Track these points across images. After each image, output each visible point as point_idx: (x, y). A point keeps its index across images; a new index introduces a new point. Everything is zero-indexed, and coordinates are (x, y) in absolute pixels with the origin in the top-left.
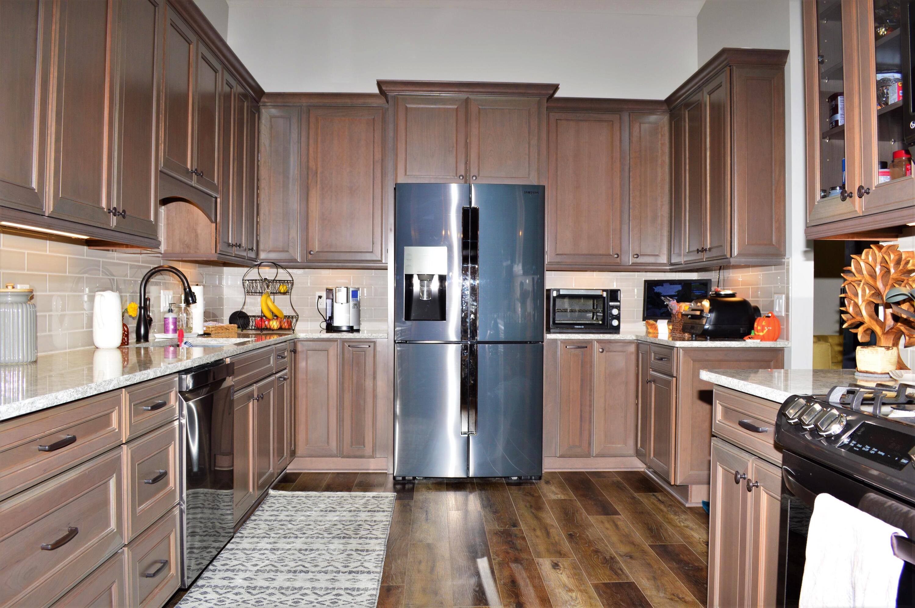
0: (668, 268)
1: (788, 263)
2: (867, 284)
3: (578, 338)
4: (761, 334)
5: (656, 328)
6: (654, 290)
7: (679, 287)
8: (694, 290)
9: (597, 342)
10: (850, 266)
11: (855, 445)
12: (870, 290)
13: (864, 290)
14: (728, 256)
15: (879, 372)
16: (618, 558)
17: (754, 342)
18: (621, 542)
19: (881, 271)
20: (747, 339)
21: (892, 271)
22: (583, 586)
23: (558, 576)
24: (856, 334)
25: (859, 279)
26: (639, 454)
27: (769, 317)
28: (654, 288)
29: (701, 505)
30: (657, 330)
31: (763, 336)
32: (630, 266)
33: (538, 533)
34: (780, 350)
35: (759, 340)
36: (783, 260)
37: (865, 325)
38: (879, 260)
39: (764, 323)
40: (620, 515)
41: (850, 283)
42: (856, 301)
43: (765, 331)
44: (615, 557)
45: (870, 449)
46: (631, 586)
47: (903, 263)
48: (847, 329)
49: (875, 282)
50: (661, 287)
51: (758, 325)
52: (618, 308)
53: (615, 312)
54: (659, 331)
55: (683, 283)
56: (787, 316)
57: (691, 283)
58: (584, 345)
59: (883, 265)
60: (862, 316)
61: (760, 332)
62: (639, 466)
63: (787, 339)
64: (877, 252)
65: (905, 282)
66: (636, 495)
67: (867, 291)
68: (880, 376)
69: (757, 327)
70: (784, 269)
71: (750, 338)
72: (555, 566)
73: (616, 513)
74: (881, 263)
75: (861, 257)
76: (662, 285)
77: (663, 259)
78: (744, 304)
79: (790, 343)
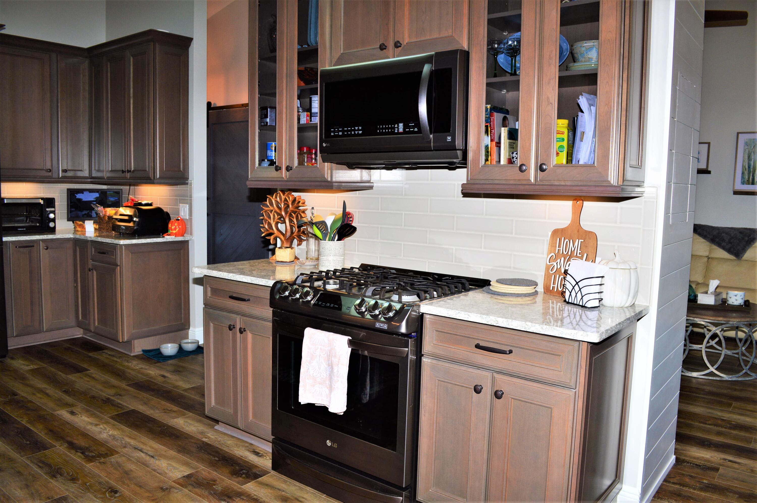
0: (89, 180)
1: (191, 184)
2: (275, 212)
3: (26, 239)
4: (174, 232)
5: (83, 227)
6: (76, 196)
7: (97, 195)
8: (109, 197)
9: (42, 241)
10: (266, 201)
11: (322, 304)
12: (278, 216)
13: (274, 216)
14: (152, 178)
15: (288, 261)
16: (112, 398)
17: (171, 238)
18: (105, 387)
19: (284, 206)
20: (166, 236)
21: (290, 206)
22: (103, 420)
23: (80, 419)
24: (270, 240)
25: (272, 209)
26: (79, 325)
27: (179, 220)
28: (76, 195)
29: (142, 353)
30: (85, 229)
31: (176, 233)
32: (61, 178)
33: (39, 395)
34: (187, 242)
35: (174, 236)
36: (187, 182)
37: (275, 235)
38: (283, 200)
39: (176, 224)
40: (90, 370)
41: (266, 211)
42: (270, 221)
43: (177, 230)
44: (109, 398)
45: (330, 305)
46: (134, 411)
47: (296, 202)
48: (264, 237)
49: (281, 211)
50: (81, 194)
51: (171, 226)
52: (54, 212)
53: (52, 216)
54: (86, 230)
55: (100, 192)
56: (191, 219)
57: (106, 192)
58: (31, 244)
59: (286, 202)
60: (273, 229)
61: (173, 230)
62: (78, 333)
63: (191, 234)
64: (282, 195)
65: (298, 212)
66: (91, 354)
67: (276, 216)
68: (289, 263)
69: (171, 227)
70: (188, 188)
71: (168, 235)
72: (72, 413)
73: (87, 370)
74: (284, 201)
75: (272, 197)
76: (83, 193)
77: (86, 174)
78: (159, 210)
79: (193, 237)
